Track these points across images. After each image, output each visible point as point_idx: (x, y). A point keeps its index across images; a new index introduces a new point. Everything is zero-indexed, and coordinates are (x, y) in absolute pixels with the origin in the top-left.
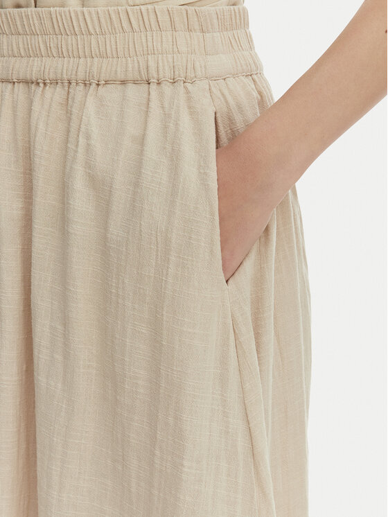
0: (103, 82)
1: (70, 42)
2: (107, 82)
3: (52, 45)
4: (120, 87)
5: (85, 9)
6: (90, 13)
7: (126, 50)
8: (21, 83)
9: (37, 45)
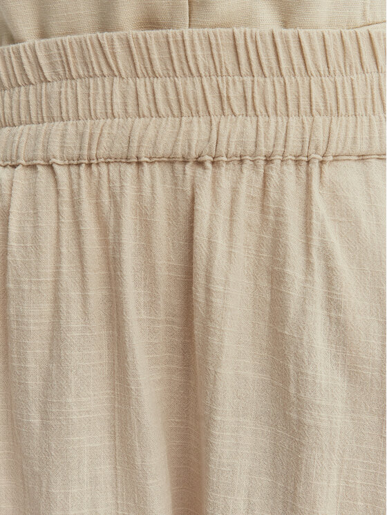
0: (331, 158)
1: (269, 87)
2: (336, 158)
3: (231, 95)
4: (358, 166)
5: (290, 32)
6: (310, 38)
7: (369, 102)
8: (156, 165)
9: (200, 95)
